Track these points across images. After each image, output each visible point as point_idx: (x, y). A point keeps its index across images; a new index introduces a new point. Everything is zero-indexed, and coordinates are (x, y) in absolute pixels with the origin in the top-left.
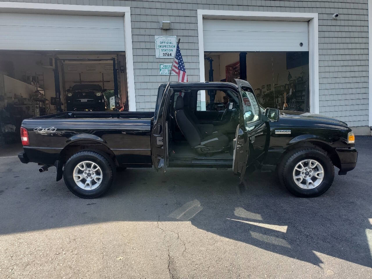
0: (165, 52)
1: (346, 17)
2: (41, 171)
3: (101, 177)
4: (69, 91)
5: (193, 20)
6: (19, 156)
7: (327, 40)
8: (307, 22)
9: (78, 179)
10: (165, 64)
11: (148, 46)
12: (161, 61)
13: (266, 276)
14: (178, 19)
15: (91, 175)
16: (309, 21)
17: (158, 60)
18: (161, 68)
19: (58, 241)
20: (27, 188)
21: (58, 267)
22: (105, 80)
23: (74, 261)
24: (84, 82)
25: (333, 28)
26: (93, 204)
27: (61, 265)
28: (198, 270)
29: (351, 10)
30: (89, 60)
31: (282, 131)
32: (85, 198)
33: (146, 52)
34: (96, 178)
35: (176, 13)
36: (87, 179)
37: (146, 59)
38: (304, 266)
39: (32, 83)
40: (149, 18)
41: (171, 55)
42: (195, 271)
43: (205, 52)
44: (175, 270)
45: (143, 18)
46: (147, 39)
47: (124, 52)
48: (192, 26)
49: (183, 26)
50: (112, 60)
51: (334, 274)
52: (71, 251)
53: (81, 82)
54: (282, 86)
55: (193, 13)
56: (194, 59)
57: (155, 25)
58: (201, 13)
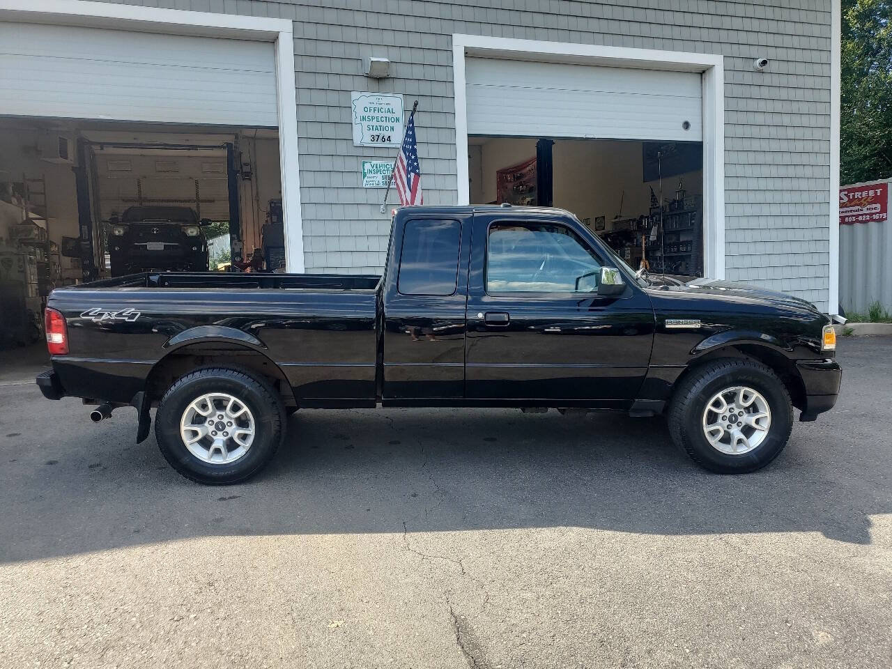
0: (376, 133)
1: (784, 68)
2: (95, 417)
3: (251, 431)
4: (115, 221)
5: (442, 58)
6: (39, 382)
7: (742, 118)
8: (700, 75)
9: (192, 438)
10: (374, 162)
11: (335, 115)
12: (364, 154)
13: (688, 651)
14: (406, 56)
15: (224, 427)
16: (704, 72)
17: (359, 152)
18: (366, 171)
19: (170, 589)
20: (51, 463)
21: (186, 650)
22: (201, 197)
23: (225, 635)
24: (150, 201)
25: (755, 92)
26: (234, 497)
27: (194, 644)
28: (530, 644)
29: (793, 51)
30: (166, 146)
31: (681, 321)
32: (208, 485)
33: (329, 131)
34: (239, 434)
35: (401, 39)
36: (215, 438)
37: (329, 147)
38: (766, 626)
39: (14, 200)
40: (338, 50)
41: (390, 141)
42: (524, 647)
43: (469, 136)
44: (476, 646)
45: (324, 49)
46: (333, 98)
47: (277, 128)
48: (440, 74)
49: (418, 72)
50: (224, 148)
51: (835, 641)
52: (209, 610)
53: (141, 199)
54: (634, 220)
55: (441, 42)
56: (445, 152)
57: (351, 67)
58: (461, 41)
